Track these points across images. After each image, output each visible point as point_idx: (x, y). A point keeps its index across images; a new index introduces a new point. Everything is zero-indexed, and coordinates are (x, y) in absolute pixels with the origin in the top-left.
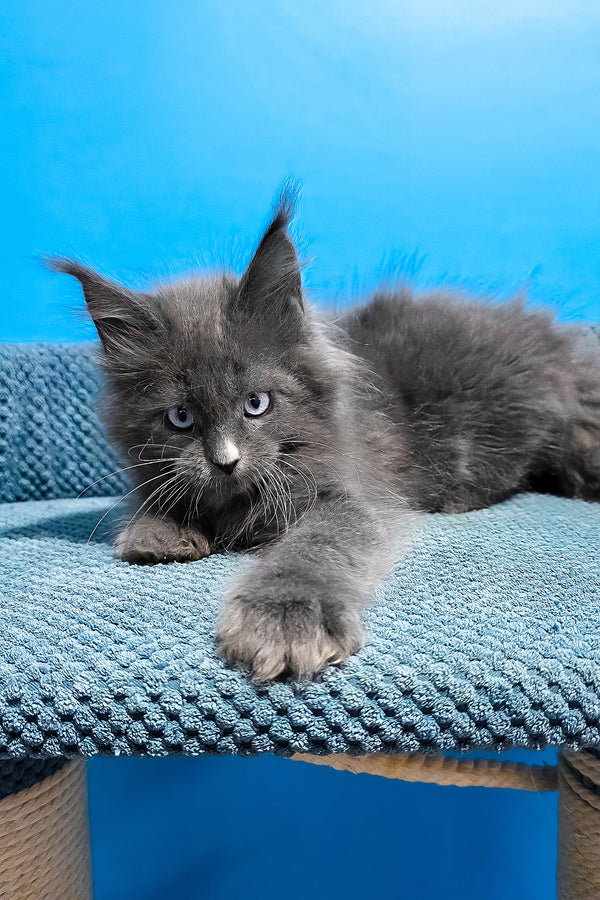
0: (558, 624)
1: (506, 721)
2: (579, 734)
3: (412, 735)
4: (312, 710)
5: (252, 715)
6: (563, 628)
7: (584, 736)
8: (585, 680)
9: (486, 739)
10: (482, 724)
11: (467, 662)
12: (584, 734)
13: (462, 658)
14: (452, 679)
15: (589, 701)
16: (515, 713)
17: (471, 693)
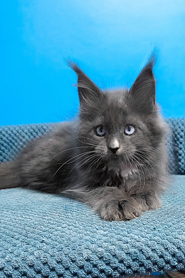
0: (156, 227)
1: (137, 265)
2: (163, 267)
3: (103, 274)
4: (65, 268)
5: (41, 272)
7: (165, 268)
8: (164, 247)
9: (130, 272)
10: (129, 267)
11: (122, 244)
12: (165, 267)
14: (118, 251)
15: (166, 255)
16: (140, 262)
17: (124, 256)
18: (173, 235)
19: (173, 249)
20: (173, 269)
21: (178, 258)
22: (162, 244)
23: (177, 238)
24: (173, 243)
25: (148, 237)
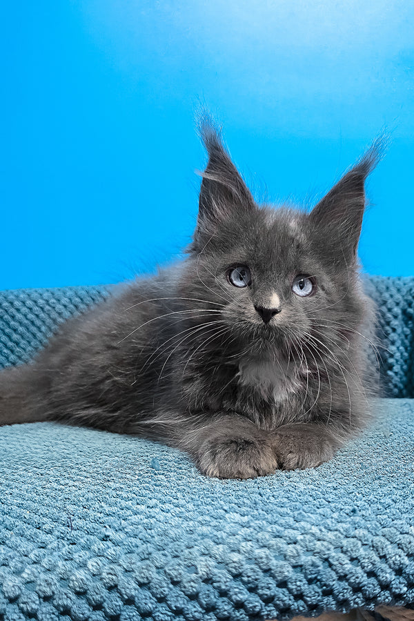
0: (356, 507)
1: (318, 593)
2: (375, 597)
3: (242, 611)
4: (157, 598)
5: (104, 608)
6: (360, 511)
7: (379, 598)
8: (379, 554)
9: (301, 608)
10: (299, 596)
11: (285, 545)
12: (380, 596)
13: (281, 543)
14: (274, 562)
15: (382, 571)
16: (325, 585)
17: (289, 572)
18: (396, 526)
19: (397, 556)
20: (397, 602)
21: (409, 577)
22: (373, 547)
23: (407, 533)
24: (398, 544)
25: (342, 530)
